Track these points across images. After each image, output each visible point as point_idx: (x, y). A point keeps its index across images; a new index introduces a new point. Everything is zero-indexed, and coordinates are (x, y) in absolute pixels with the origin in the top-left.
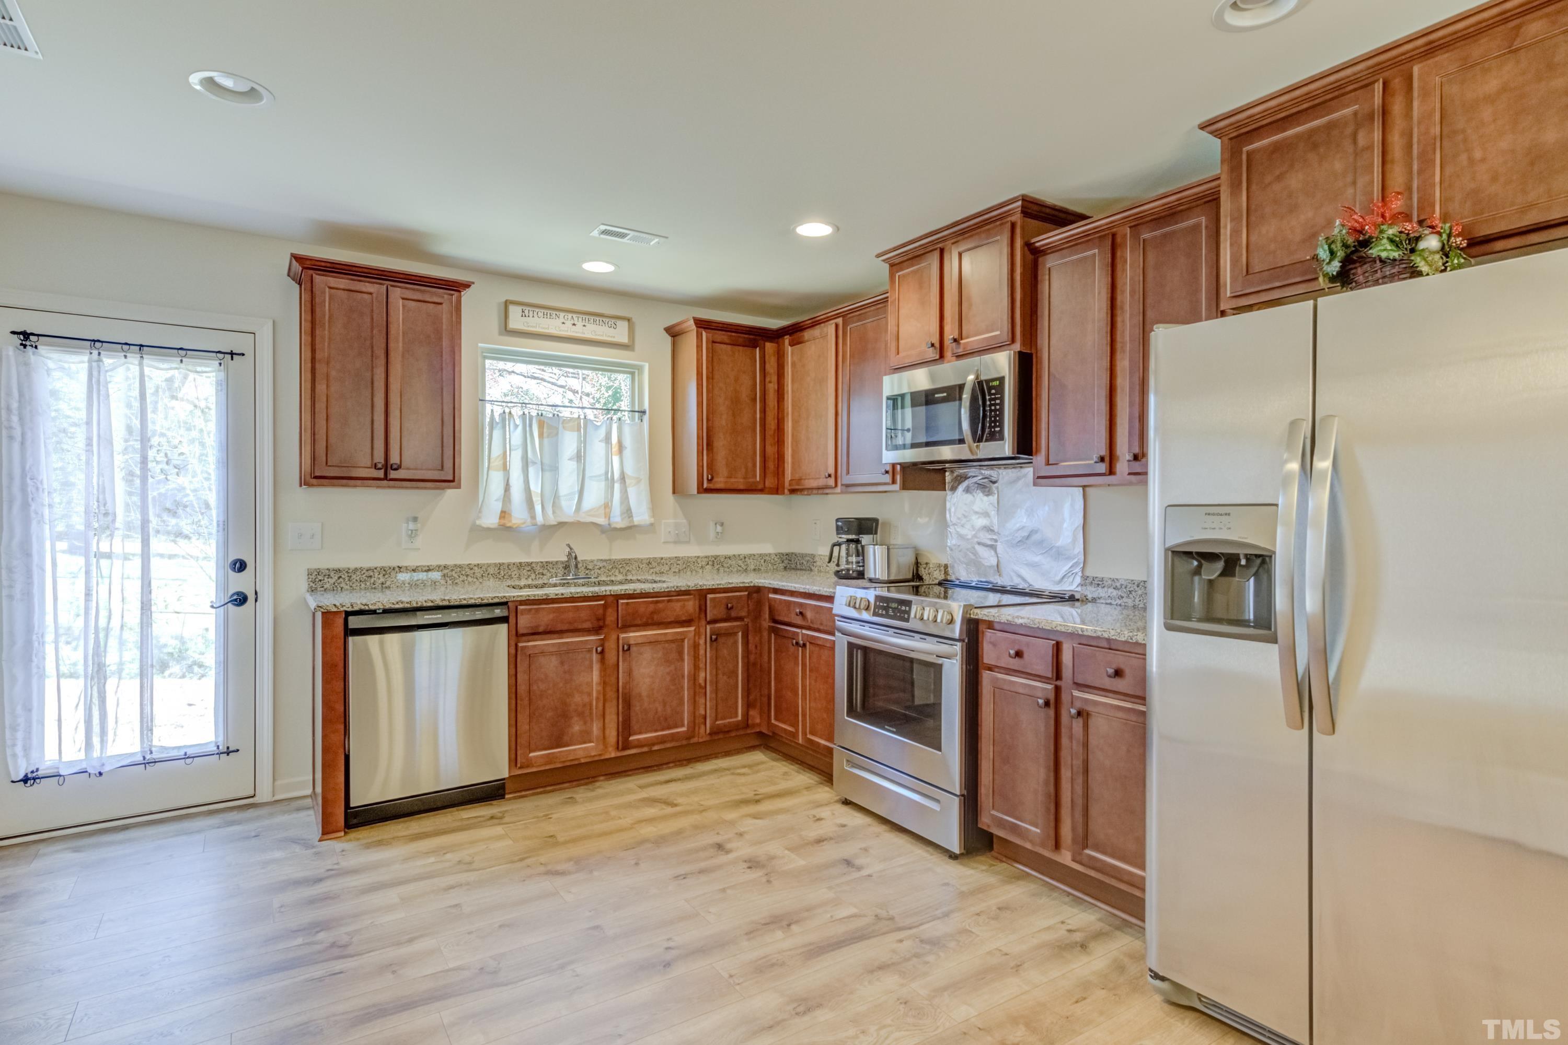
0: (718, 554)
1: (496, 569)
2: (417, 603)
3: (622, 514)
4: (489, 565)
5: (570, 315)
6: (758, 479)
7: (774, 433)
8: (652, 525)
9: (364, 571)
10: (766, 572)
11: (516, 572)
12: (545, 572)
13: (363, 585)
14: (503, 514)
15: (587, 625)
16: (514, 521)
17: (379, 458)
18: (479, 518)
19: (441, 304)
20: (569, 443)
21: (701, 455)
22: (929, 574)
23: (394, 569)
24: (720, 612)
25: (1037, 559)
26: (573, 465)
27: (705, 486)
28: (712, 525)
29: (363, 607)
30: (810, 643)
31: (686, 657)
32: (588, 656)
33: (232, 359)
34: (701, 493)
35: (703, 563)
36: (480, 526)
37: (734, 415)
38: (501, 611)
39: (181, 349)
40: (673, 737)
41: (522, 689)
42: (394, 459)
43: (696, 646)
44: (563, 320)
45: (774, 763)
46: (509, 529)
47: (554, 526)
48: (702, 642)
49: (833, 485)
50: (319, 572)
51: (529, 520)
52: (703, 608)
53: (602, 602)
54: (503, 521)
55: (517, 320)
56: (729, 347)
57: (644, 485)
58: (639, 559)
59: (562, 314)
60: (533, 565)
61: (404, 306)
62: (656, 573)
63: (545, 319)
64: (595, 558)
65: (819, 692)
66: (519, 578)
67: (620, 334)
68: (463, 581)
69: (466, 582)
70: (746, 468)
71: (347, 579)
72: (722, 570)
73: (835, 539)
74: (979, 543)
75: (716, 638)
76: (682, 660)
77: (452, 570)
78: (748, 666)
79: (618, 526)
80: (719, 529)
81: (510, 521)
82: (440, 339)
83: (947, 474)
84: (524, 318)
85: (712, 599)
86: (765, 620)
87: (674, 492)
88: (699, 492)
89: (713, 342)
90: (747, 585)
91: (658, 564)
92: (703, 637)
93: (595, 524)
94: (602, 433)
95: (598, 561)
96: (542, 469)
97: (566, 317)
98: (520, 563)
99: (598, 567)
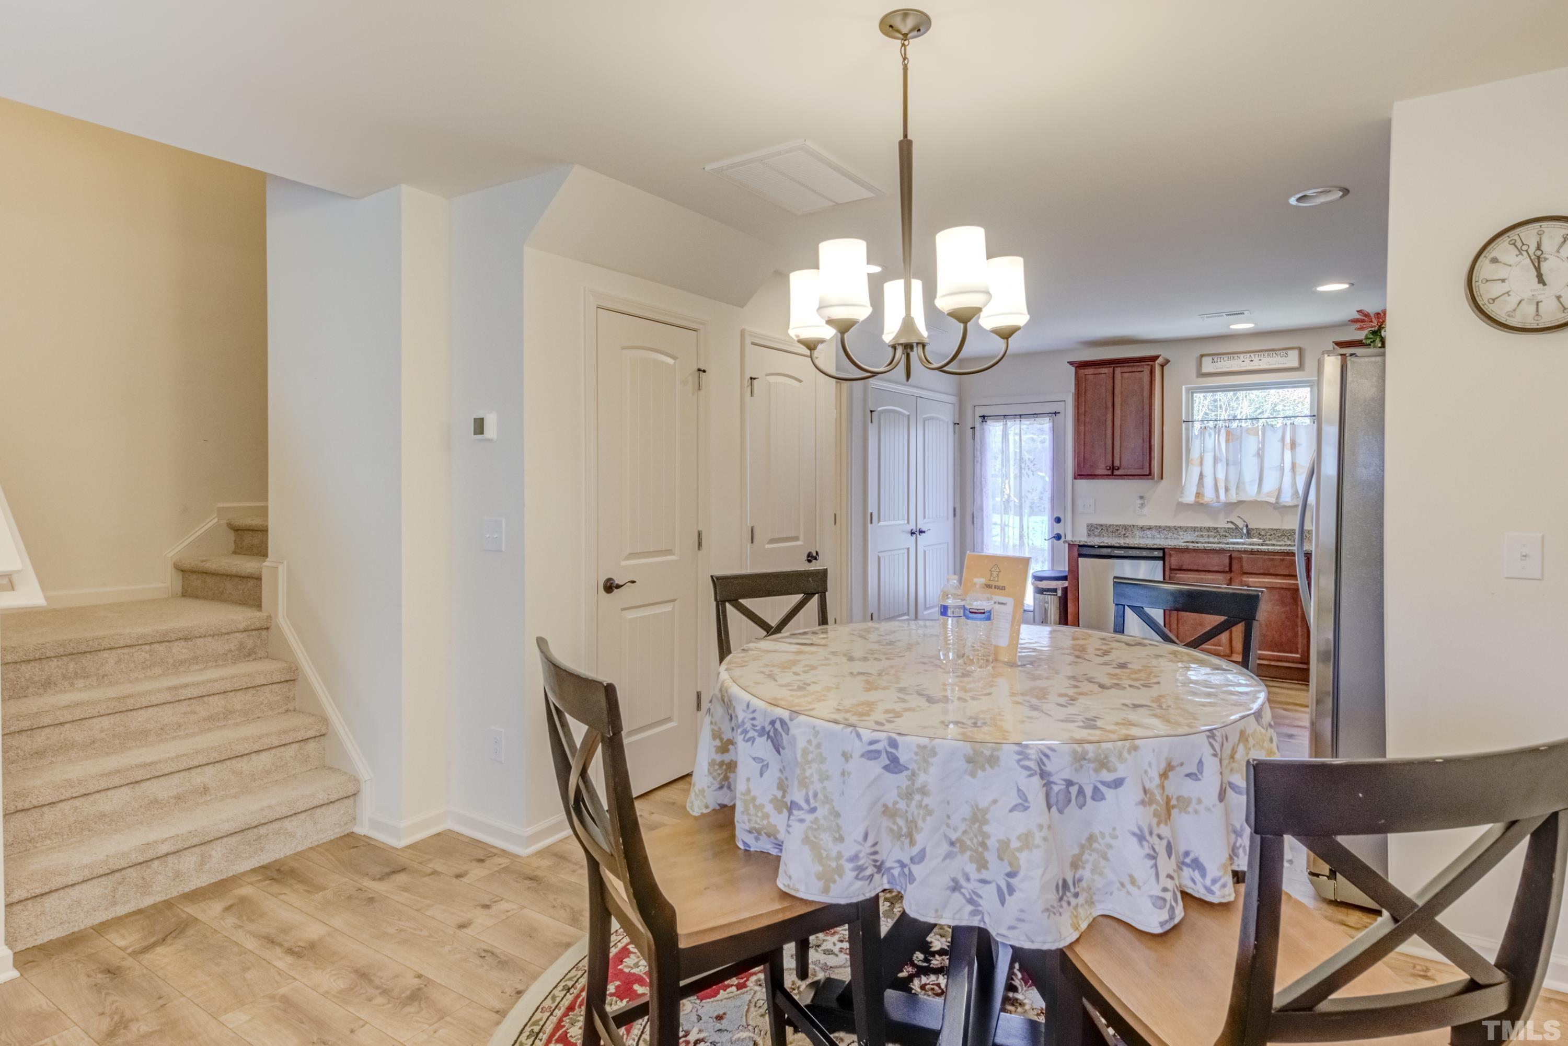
1: (1193, 530)
3: (1293, 495)
5: (1248, 355)
9: (1115, 527)
11: (1206, 533)
12: (1227, 534)
14: (1198, 495)
15: (1216, 569)
16: (1206, 499)
17: (1110, 463)
18: (1181, 497)
19: (1140, 371)
20: (1251, 445)
23: (1129, 526)
26: (1254, 459)
33: (1056, 416)
36: (1182, 502)
38: (1158, 553)
39: (1035, 414)
40: (1287, 660)
42: (1117, 463)
44: (1243, 359)
46: (1202, 504)
47: (1235, 503)
50: (1092, 525)
51: (1215, 499)
53: (1230, 555)
54: (1197, 500)
55: (1208, 366)
59: (1242, 356)
60: (1218, 529)
61: (1122, 378)
63: (1230, 362)
64: (1267, 527)
67: (1292, 360)
68: (1171, 537)
77: (1163, 529)
79: (1287, 504)
81: (1203, 499)
82: (1142, 392)
84: (1214, 364)
93: (1268, 503)
94: (1280, 433)
95: (1269, 529)
96: (1227, 464)
97: (1245, 357)
98: (1209, 527)
99: (1269, 534)
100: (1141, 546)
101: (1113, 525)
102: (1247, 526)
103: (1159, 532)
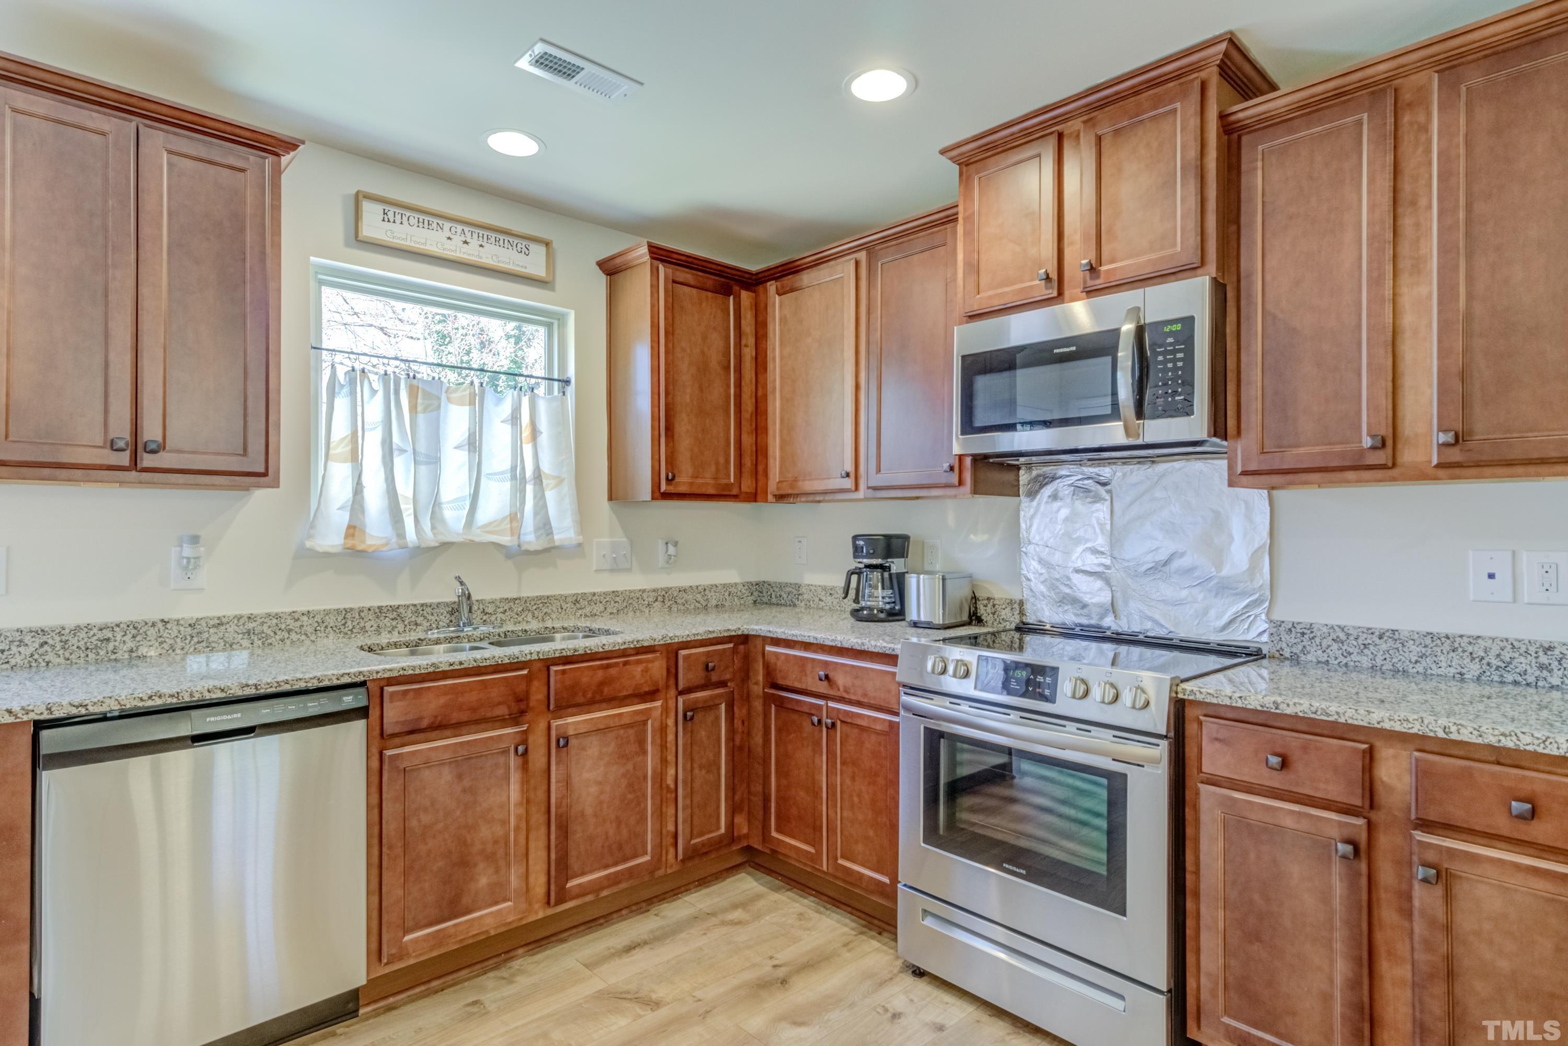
0: (669, 586)
1: (340, 619)
3: (537, 529)
4: (328, 613)
5: (460, 228)
6: (732, 481)
7: (751, 416)
8: (580, 545)
9: (95, 630)
10: (732, 609)
11: (372, 622)
12: (420, 619)
13: (92, 656)
14: (351, 531)
15: (502, 711)
16: (369, 542)
17: (121, 430)
18: (310, 537)
19: (242, 170)
20: (457, 422)
21: (657, 444)
22: (994, 614)
23: (153, 625)
24: (697, 676)
25: (1184, 593)
26: (463, 456)
27: (663, 488)
28: (661, 544)
30: (842, 722)
31: (649, 748)
32: (502, 760)
34: (657, 499)
35: (651, 599)
36: (311, 550)
37: (701, 389)
38: (355, 699)
40: (630, 872)
41: (391, 827)
42: (151, 431)
43: (663, 729)
44: (449, 234)
45: (776, 896)
46: (361, 553)
47: (435, 548)
48: (670, 722)
49: (853, 488)
51: (394, 540)
52: (673, 670)
53: (525, 672)
54: (350, 543)
55: (374, 226)
56: (694, 291)
57: (568, 488)
58: (561, 596)
59: (447, 225)
60: (401, 610)
61: (170, 165)
62: (586, 616)
63: (420, 229)
64: (497, 596)
65: (859, 796)
66: (378, 631)
67: (534, 263)
68: (282, 640)
69: (288, 642)
70: (717, 464)
71: (58, 647)
72: (675, 608)
73: (854, 564)
74: (1078, 571)
75: (690, 716)
76: (644, 752)
77: (263, 623)
78: (733, 751)
79: (532, 548)
80: (672, 551)
81: (363, 542)
82: (242, 229)
83: (1022, 472)
84: (386, 223)
85: (687, 658)
86: (757, 683)
87: (610, 498)
88: (653, 498)
89: (674, 282)
90: (733, 633)
91: (589, 602)
92: (672, 714)
93: (497, 545)
94: (506, 409)
95: (501, 600)
96: (416, 461)
97: (453, 229)
98: (379, 607)
99: (501, 610)
100: (302, 685)
101: (91, 627)
103: (249, 632)
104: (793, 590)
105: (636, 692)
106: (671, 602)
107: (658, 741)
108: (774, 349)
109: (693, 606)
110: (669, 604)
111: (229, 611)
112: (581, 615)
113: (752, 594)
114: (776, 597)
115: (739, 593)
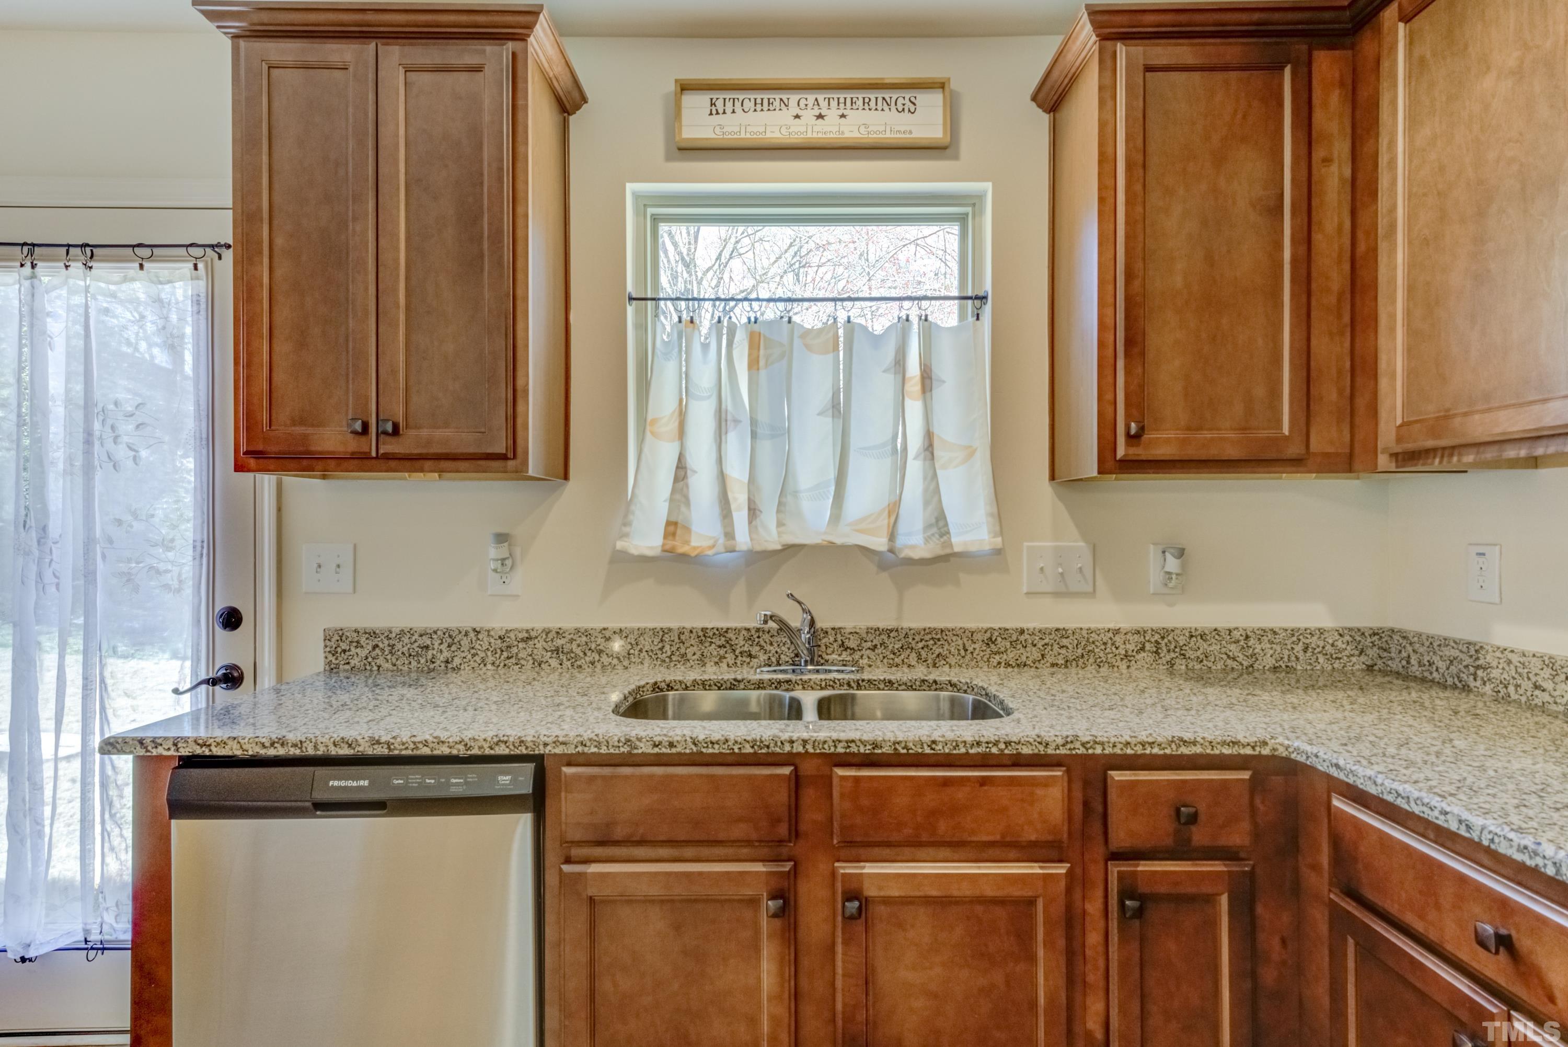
0: (1170, 625)
1: (656, 641)
2: (316, 747)
3: (927, 527)
4: (642, 632)
5: (811, 98)
6: (1286, 431)
8: (998, 552)
11: (695, 649)
12: (755, 650)
13: (414, 664)
14: (672, 528)
15: (743, 832)
16: (695, 542)
18: (625, 536)
19: (481, 69)
20: (814, 379)
21: (1109, 371)
23: (466, 635)
24: (1157, 828)
26: (826, 425)
27: (1121, 452)
28: (1153, 553)
29: (198, 751)
31: (1041, 953)
33: (220, 258)
34: (1111, 473)
35: (1130, 647)
36: (626, 553)
37: (1211, 259)
38: (514, 781)
39: (140, 245)
43: (1072, 925)
44: (796, 111)
46: (684, 557)
47: (775, 552)
48: (1094, 907)
50: (341, 635)
51: (722, 540)
52: (1096, 810)
53: (785, 772)
54: (670, 543)
55: (698, 123)
57: (981, 464)
58: (965, 630)
59: (794, 98)
60: (731, 635)
61: (408, 86)
62: (1008, 665)
63: (759, 114)
64: (863, 624)
66: (702, 661)
67: (925, 121)
68: (593, 663)
69: (599, 666)
70: (1250, 401)
71: (387, 650)
72: (1181, 666)
75: (1139, 905)
76: (1030, 957)
77: (572, 640)
79: (916, 555)
80: (1172, 564)
81: (687, 542)
84: (714, 116)
85: (1125, 786)
87: (1053, 477)
88: (1104, 472)
89: (1149, 71)
90: (1248, 751)
91: (1014, 644)
92: (1099, 893)
93: (865, 550)
94: (889, 352)
95: (869, 631)
96: (754, 435)
97: (803, 102)
98: (702, 630)
99: (869, 644)
101: (411, 632)
102: (812, 623)
103: (557, 650)
104: (1462, 656)
105: (1008, 839)
106: (1173, 655)
107: (1061, 943)
108: (1392, 143)
109: (1220, 666)
110: (1168, 658)
111: (538, 623)
112: (999, 663)
113: (1362, 652)
114: (1420, 664)
115: (1328, 647)
